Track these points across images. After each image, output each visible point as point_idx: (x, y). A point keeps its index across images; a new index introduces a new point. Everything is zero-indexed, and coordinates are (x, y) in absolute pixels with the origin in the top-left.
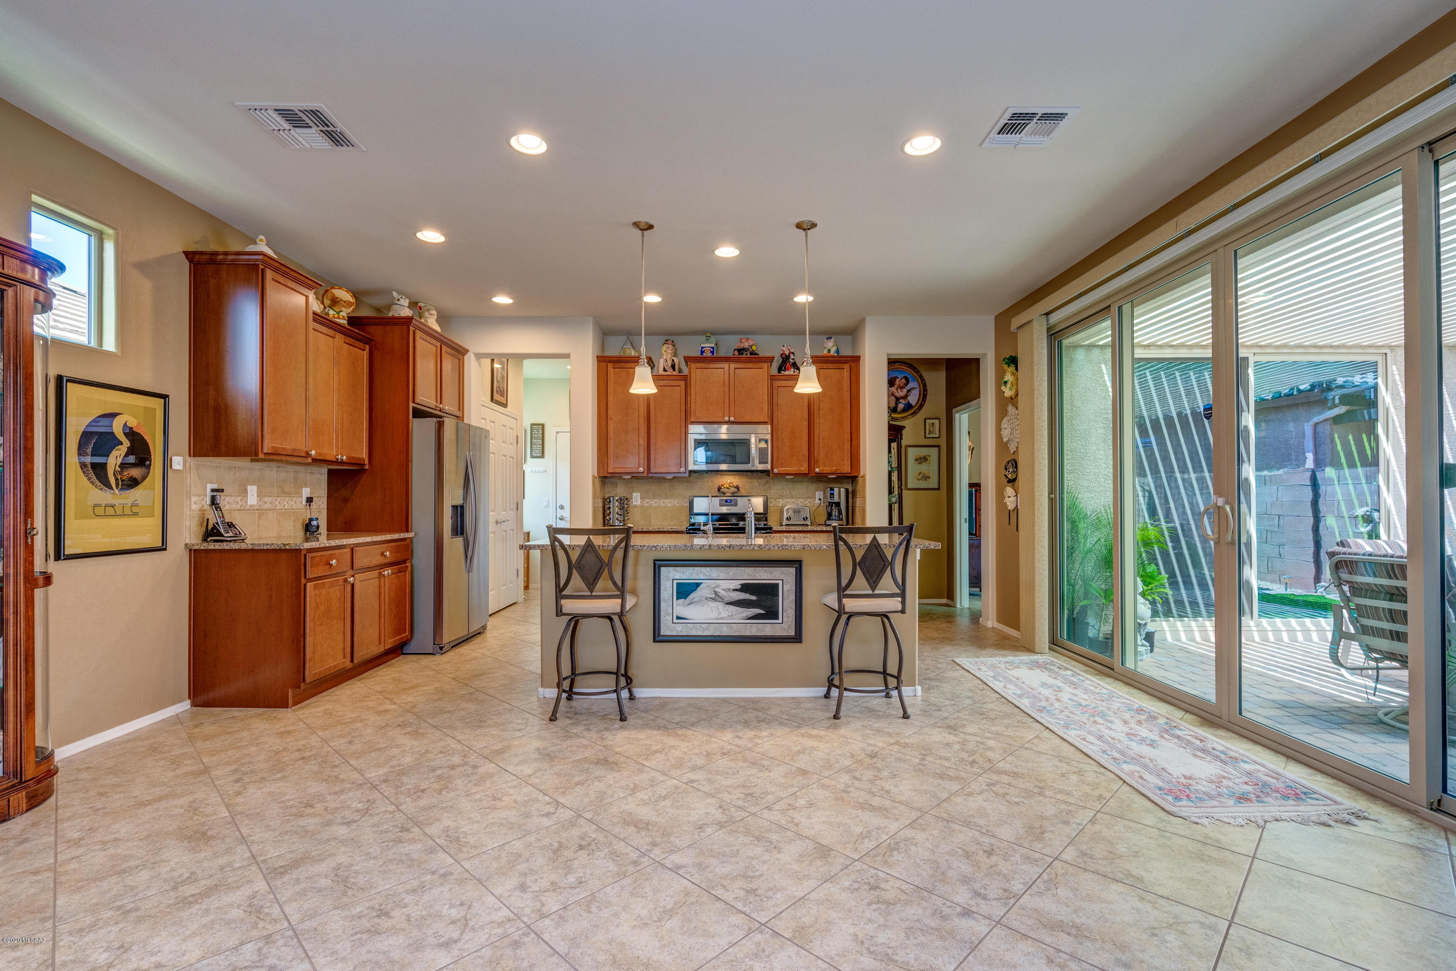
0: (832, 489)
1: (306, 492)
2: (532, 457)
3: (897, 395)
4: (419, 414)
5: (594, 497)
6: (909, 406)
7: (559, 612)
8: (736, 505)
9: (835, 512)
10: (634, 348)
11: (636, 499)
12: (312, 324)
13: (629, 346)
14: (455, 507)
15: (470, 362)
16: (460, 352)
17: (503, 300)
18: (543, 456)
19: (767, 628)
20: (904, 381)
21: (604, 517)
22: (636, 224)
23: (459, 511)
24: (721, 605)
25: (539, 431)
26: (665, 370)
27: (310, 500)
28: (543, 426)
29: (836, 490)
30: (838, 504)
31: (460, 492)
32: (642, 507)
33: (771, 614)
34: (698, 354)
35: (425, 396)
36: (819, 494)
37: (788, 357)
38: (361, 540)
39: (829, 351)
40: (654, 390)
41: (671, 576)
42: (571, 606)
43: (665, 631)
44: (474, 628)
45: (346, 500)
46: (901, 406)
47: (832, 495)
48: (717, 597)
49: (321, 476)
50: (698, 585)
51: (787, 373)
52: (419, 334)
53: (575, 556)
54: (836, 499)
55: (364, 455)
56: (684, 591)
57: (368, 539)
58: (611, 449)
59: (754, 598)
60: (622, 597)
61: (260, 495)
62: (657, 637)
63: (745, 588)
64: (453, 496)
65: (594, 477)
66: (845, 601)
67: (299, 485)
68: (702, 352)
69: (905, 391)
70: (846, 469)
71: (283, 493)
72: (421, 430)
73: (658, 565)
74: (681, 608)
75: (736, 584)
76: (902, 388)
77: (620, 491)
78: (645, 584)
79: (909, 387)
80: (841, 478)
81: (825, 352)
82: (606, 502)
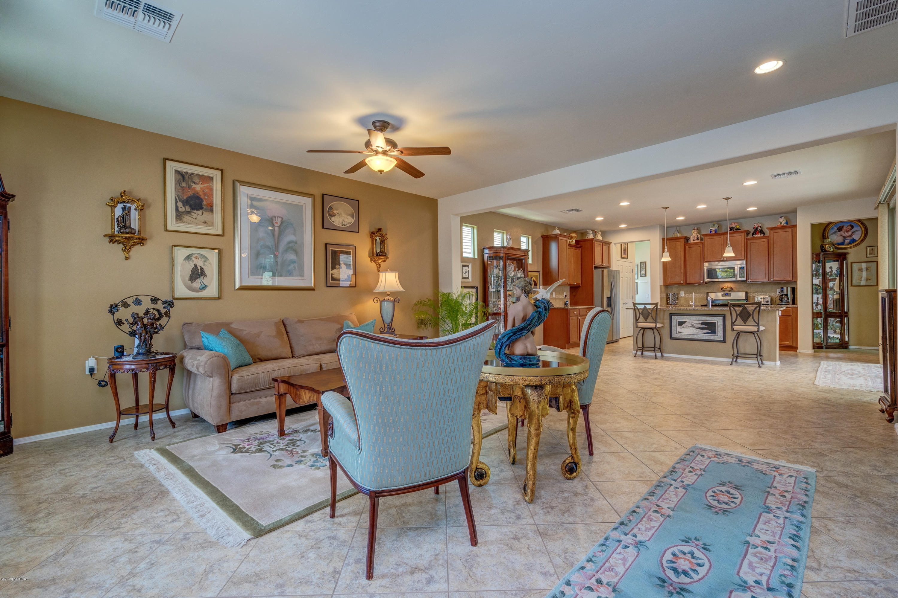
0: (782, 288)
1: (565, 294)
2: (641, 276)
3: (844, 235)
4: (596, 268)
5: (661, 293)
6: (853, 241)
7: (637, 326)
8: (730, 295)
9: (785, 299)
10: (679, 233)
11: (682, 294)
12: (568, 247)
13: (676, 232)
14: (608, 298)
15: (613, 246)
16: (609, 244)
17: (623, 226)
18: (646, 276)
19: (712, 337)
20: (849, 227)
21: (667, 300)
22: (663, 208)
23: (609, 299)
24: (694, 329)
25: (643, 265)
26: (693, 240)
27: (566, 296)
28: (646, 262)
29: (785, 288)
30: (787, 295)
31: (609, 293)
32: (685, 297)
33: (714, 332)
34: (709, 233)
35: (598, 262)
36: (779, 290)
37: (757, 228)
38: (581, 307)
39: (781, 223)
40: (669, 259)
41: (676, 319)
42: (639, 325)
43: (674, 336)
44: (615, 339)
45: (575, 296)
46: (847, 241)
47: (783, 291)
48: (692, 326)
49: (568, 289)
50: (685, 322)
51: (756, 236)
52: (596, 242)
53: (641, 311)
54: (785, 292)
55: (580, 282)
56: (681, 323)
57: (583, 307)
58: (669, 274)
59: (706, 327)
60: (656, 323)
61: (555, 295)
62: (671, 338)
63: (703, 323)
64: (607, 294)
65: (661, 286)
66: (734, 327)
67: (563, 291)
68: (711, 232)
69: (850, 233)
70: (790, 278)
71: (560, 294)
72: (597, 273)
73: (671, 315)
74: (679, 329)
75: (700, 322)
76: (847, 231)
77: (675, 290)
78: (667, 321)
79: (853, 230)
80: (788, 282)
81: (779, 224)
82: (668, 295)
